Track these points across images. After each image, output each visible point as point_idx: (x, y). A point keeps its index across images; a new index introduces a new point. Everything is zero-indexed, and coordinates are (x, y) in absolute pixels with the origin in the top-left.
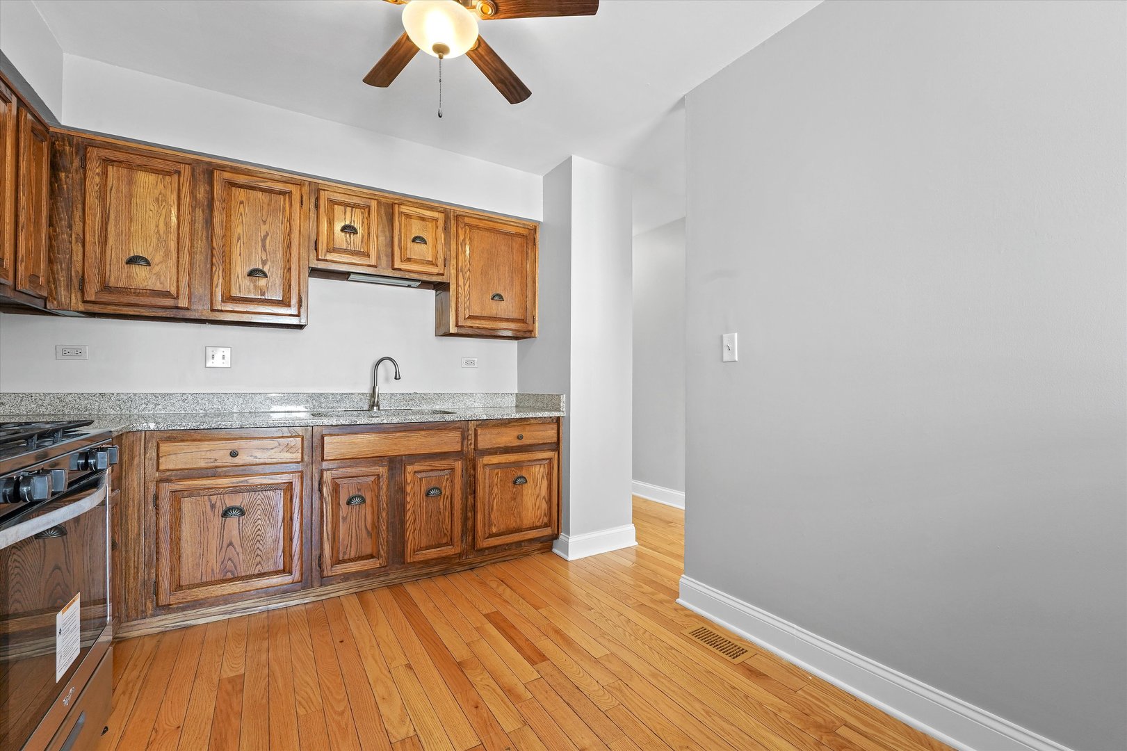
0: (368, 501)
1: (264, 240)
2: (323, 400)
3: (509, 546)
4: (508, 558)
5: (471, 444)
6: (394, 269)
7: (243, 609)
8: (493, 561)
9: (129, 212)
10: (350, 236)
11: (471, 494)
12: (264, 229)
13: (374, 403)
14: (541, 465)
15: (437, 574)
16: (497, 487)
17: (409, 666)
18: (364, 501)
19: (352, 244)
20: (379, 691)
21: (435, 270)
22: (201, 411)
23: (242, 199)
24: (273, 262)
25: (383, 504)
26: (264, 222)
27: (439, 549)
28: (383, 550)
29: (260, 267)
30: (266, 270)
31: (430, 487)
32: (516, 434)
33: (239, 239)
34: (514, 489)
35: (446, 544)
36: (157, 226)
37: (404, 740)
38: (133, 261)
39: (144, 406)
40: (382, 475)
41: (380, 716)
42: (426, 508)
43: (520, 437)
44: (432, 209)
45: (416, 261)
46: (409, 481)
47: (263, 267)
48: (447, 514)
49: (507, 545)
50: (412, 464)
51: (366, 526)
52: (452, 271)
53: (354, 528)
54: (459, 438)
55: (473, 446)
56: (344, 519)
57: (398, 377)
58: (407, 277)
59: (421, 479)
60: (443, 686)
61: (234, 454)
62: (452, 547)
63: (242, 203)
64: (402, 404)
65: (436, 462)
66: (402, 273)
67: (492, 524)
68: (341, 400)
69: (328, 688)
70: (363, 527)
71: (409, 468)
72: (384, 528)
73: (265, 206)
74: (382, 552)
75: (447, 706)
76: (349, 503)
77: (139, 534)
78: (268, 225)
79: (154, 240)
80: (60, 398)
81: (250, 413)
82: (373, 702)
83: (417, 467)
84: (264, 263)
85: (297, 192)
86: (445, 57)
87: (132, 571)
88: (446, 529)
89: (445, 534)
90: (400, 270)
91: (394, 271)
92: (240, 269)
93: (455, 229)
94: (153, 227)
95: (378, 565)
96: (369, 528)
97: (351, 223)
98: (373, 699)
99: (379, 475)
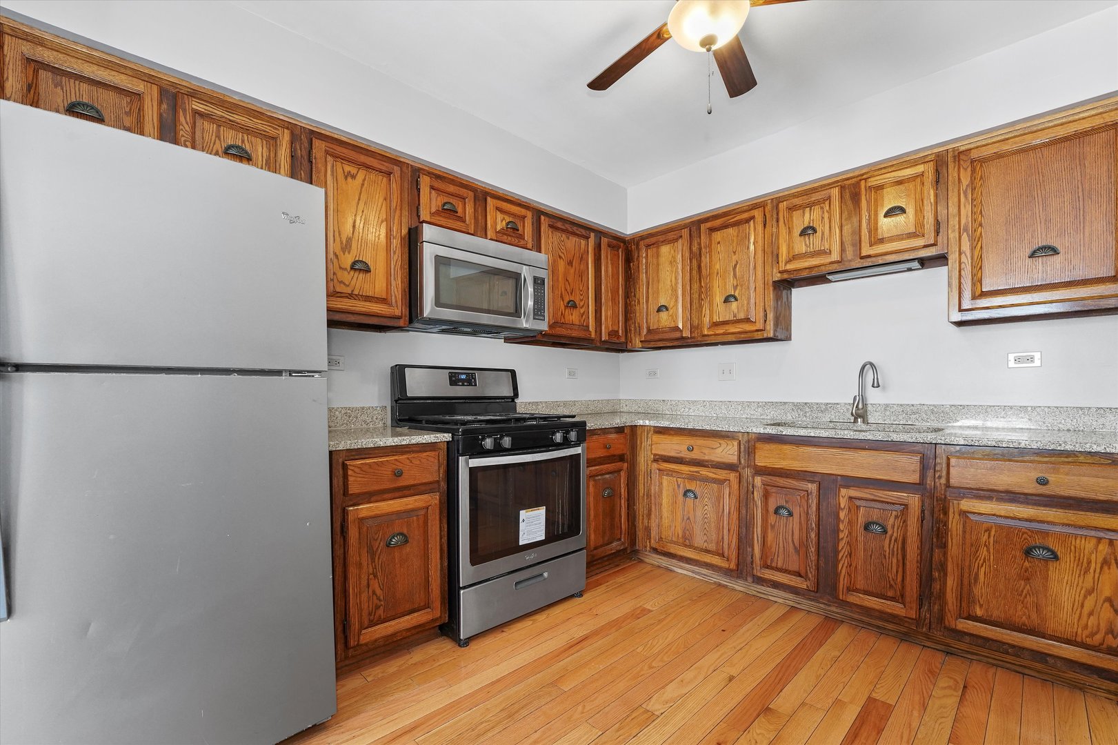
0: (796, 515)
1: (734, 268)
2: (807, 410)
3: (1018, 650)
4: (1027, 671)
5: (940, 477)
6: (862, 258)
7: (704, 575)
8: (990, 660)
9: (658, 276)
10: (809, 238)
11: (939, 547)
12: (735, 258)
13: (860, 414)
14: (1099, 540)
15: (891, 633)
16: (988, 550)
17: (731, 679)
18: (791, 514)
19: (811, 245)
20: (689, 675)
21: (920, 242)
22: (715, 415)
23: (719, 239)
24: (742, 286)
25: (811, 524)
26: (734, 253)
27: (883, 601)
28: (811, 573)
29: (733, 293)
30: (736, 294)
31: (870, 520)
32: (1035, 475)
33: (718, 273)
34: (1026, 564)
35: (892, 599)
36: (671, 281)
37: (648, 711)
38: (659, 310)
39: (683, 409)
40: (811, 492)
41: (663, 687)
42: (865, 544)
43: (1043, 482)
44: (915, 163)
45: (892, 239)
46: (842, 506)
47: (734, 292)
48: (895, 561)
49: (1013, 646)
50: (847, 487)
51: (793, 541)
52: (951, 236)
53: (781, 539)
54: (917, 467)
55: (943, 481)
56: (773, 527)
57: (875, 385)
58: (881, 262)
59: (858, 507)
60: (726, 710)
61: (690, 449)
62: (902, 606)
63: (719, 243)
64: (901, 417)
65: (881, 492)
66: (873, 259)
67: (974, 602)
68: (826, 409)
69: (670, 649)
70: (790, 540)
71: (843, 491)
72: (813, 550)
73: (735, 239)
74: (810, 575)
75: (704, 722)
76: (776, 512)
77: (644, 495)
78: (737, 255)
79: (670, 291)
80: (646, 402)
81: (747, 418)
82: (673, 678)
83: (853, 493)
84: (735, 288)
85: (759, 215)
86: (714, 48)
87: (641, 518)
88: (893, 580)
89: (891, 586)
90: (869, 256)
91: (862, 261)
92: (719, 299)
93: (956, 175)
94: (669, 283)
95: (805, 587)
96: (797, 544)
97: (810, 223)
98: (675, 677)
99: (807, 491)
